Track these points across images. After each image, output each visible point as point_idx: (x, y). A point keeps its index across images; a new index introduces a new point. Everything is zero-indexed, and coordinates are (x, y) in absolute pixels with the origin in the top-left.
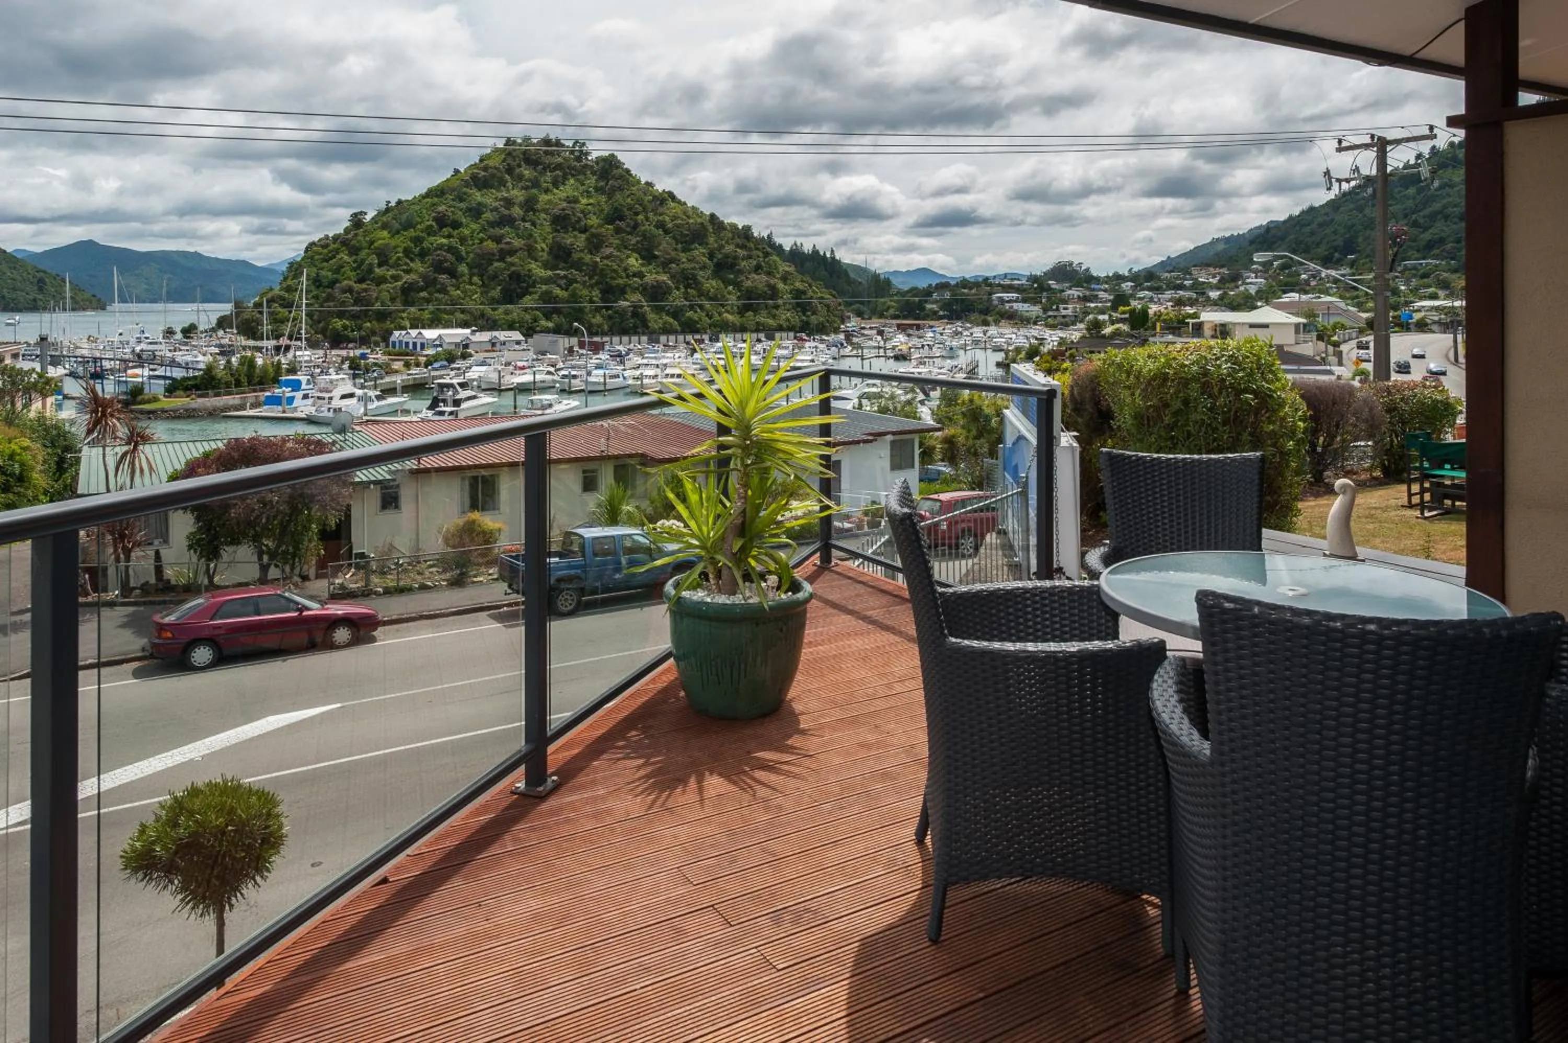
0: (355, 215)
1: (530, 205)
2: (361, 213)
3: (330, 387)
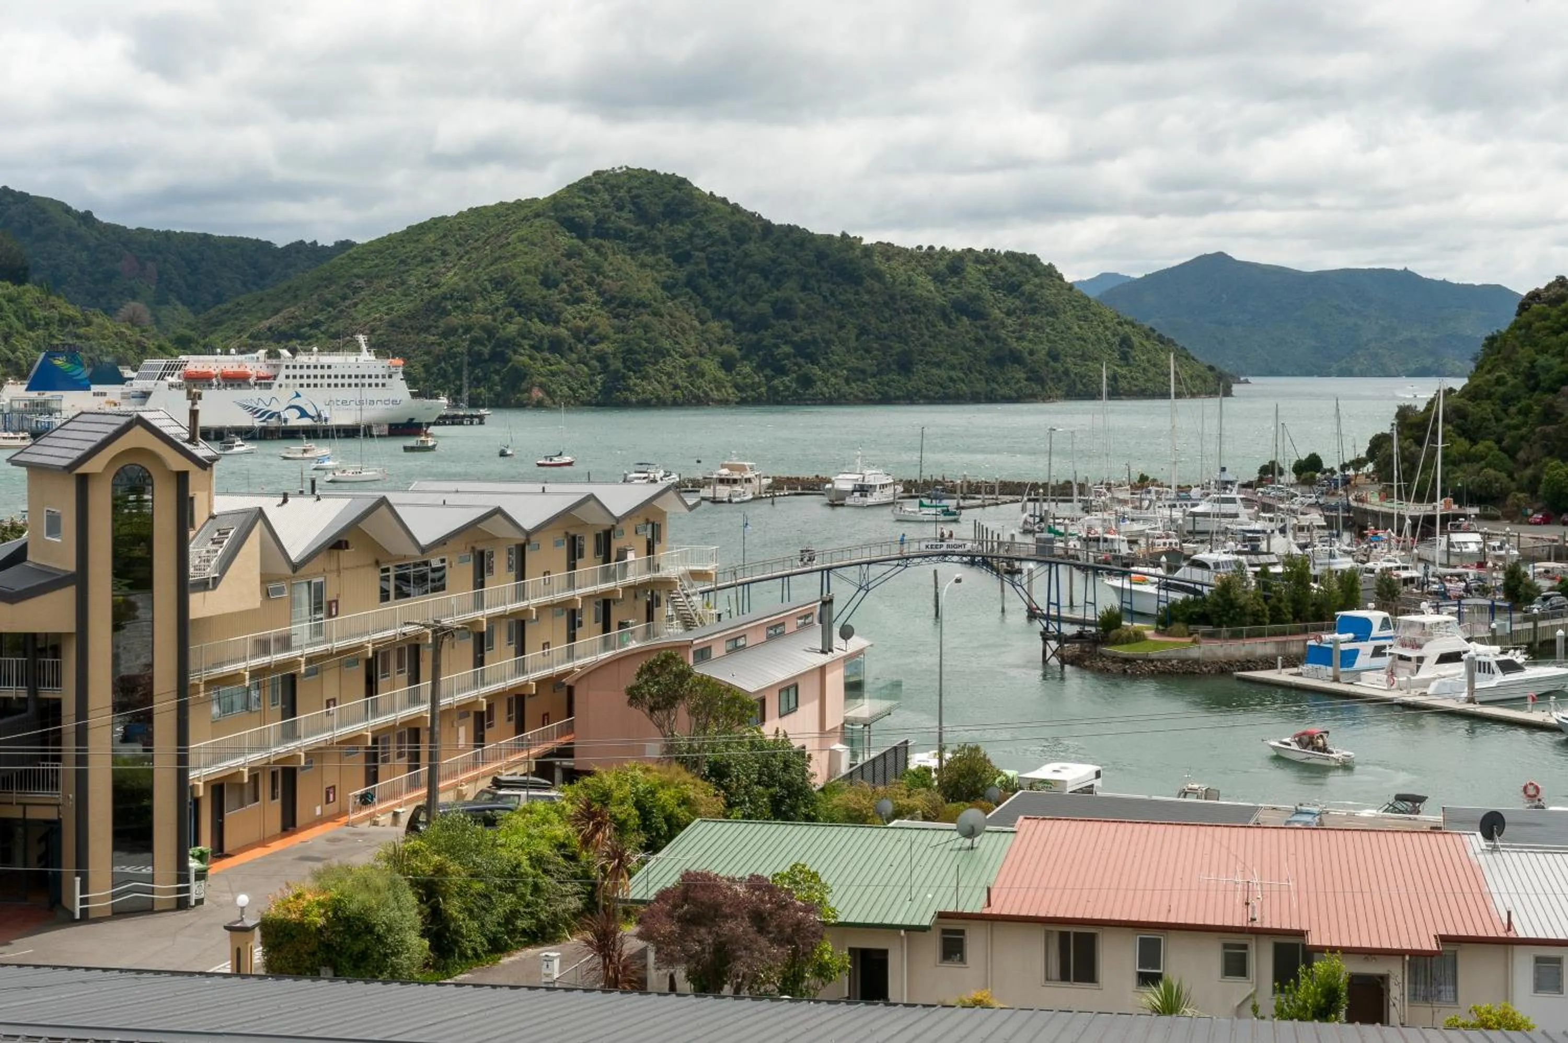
3: (1421, 639)
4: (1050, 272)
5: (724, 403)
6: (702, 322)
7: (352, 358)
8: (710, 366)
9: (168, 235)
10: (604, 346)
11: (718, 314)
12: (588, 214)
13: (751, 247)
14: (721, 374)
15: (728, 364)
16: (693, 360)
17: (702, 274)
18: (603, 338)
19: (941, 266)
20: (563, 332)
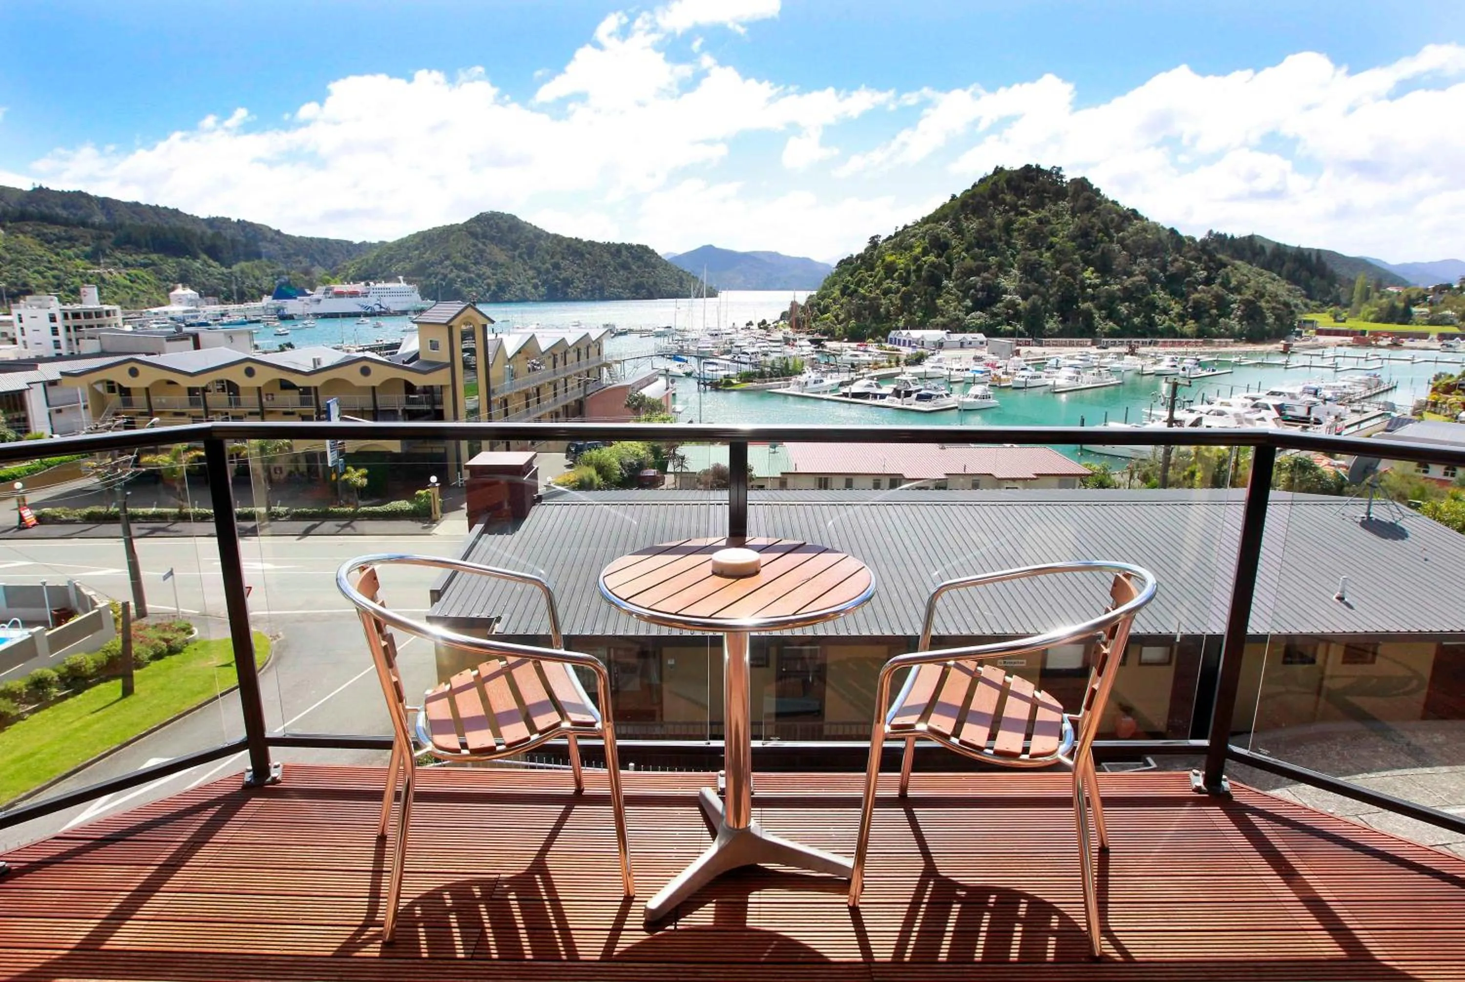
0: (873, 238)
1: (1007, 228)
2: (877, 236)
4: (653, 252)
5: (535, 301)
6: (525, 271)
7: (397, 285)
8: (529, 288)
9: (312, 239)
10: (489, 281)
11: (531, 268)
12: (478, 229)
13: (542, 242)
14: (533, 291)
15: (535, 287)
16: (523, 285)
17: (524, 253)
18: (489, 277)
19: (613, 250)
20: (473, 275)
